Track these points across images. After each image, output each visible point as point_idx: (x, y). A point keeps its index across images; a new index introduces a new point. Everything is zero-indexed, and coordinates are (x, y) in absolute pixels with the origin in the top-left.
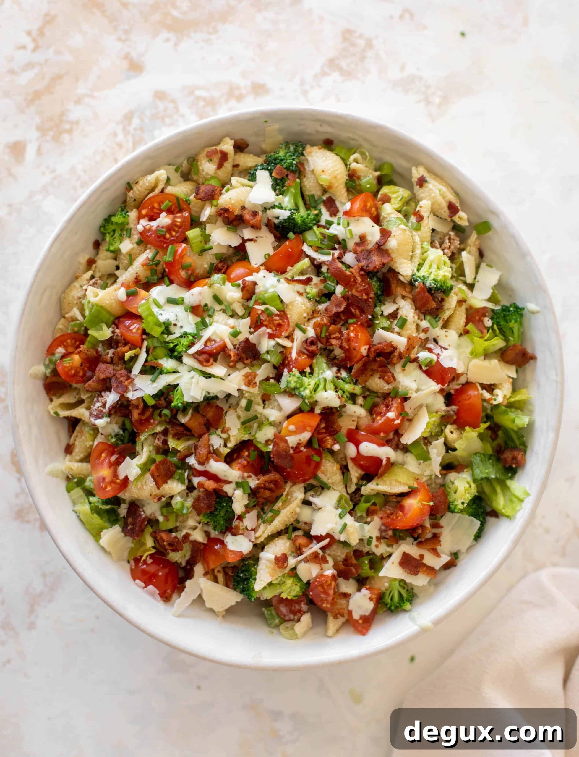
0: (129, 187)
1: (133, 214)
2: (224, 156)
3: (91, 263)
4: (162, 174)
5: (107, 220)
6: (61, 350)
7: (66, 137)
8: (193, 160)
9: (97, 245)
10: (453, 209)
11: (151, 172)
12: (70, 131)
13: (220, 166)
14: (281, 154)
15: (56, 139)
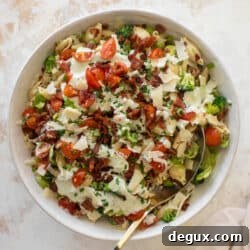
0: (56, 45)
1: (57, 57)
2: (98, 32)
3: (41, 78)
4: (70, 39)
5: (47, 59)
6: (28, 115)
7: (31, 21)
8: (84, 33)
9: (43, 70)
10: (197, 57)
11: (65, 38)
12: (33, 19)
13: (96, 36)
14: (123, 30)
15: (27, 22)
